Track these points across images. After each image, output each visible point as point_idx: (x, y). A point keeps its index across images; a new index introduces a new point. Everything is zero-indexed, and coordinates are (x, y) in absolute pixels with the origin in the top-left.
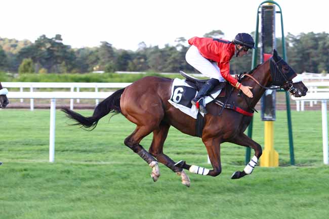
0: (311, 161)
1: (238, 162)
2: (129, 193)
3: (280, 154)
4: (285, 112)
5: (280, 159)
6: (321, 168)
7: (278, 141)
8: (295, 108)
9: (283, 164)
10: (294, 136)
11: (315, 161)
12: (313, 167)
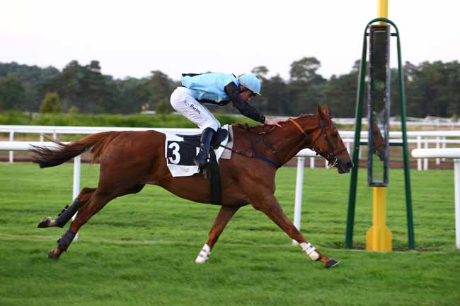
0: (438, 244)
1: (335, 243)
2: (180, 288)
3: (394, 232)
4: (402, 172)
5: (393, 241)
6: (452, 255)
7: (391, 213)
8: (416, 167)
9: (397, 247)
10: (414, 206)
11: (443, 244)
12: (440, 252)
